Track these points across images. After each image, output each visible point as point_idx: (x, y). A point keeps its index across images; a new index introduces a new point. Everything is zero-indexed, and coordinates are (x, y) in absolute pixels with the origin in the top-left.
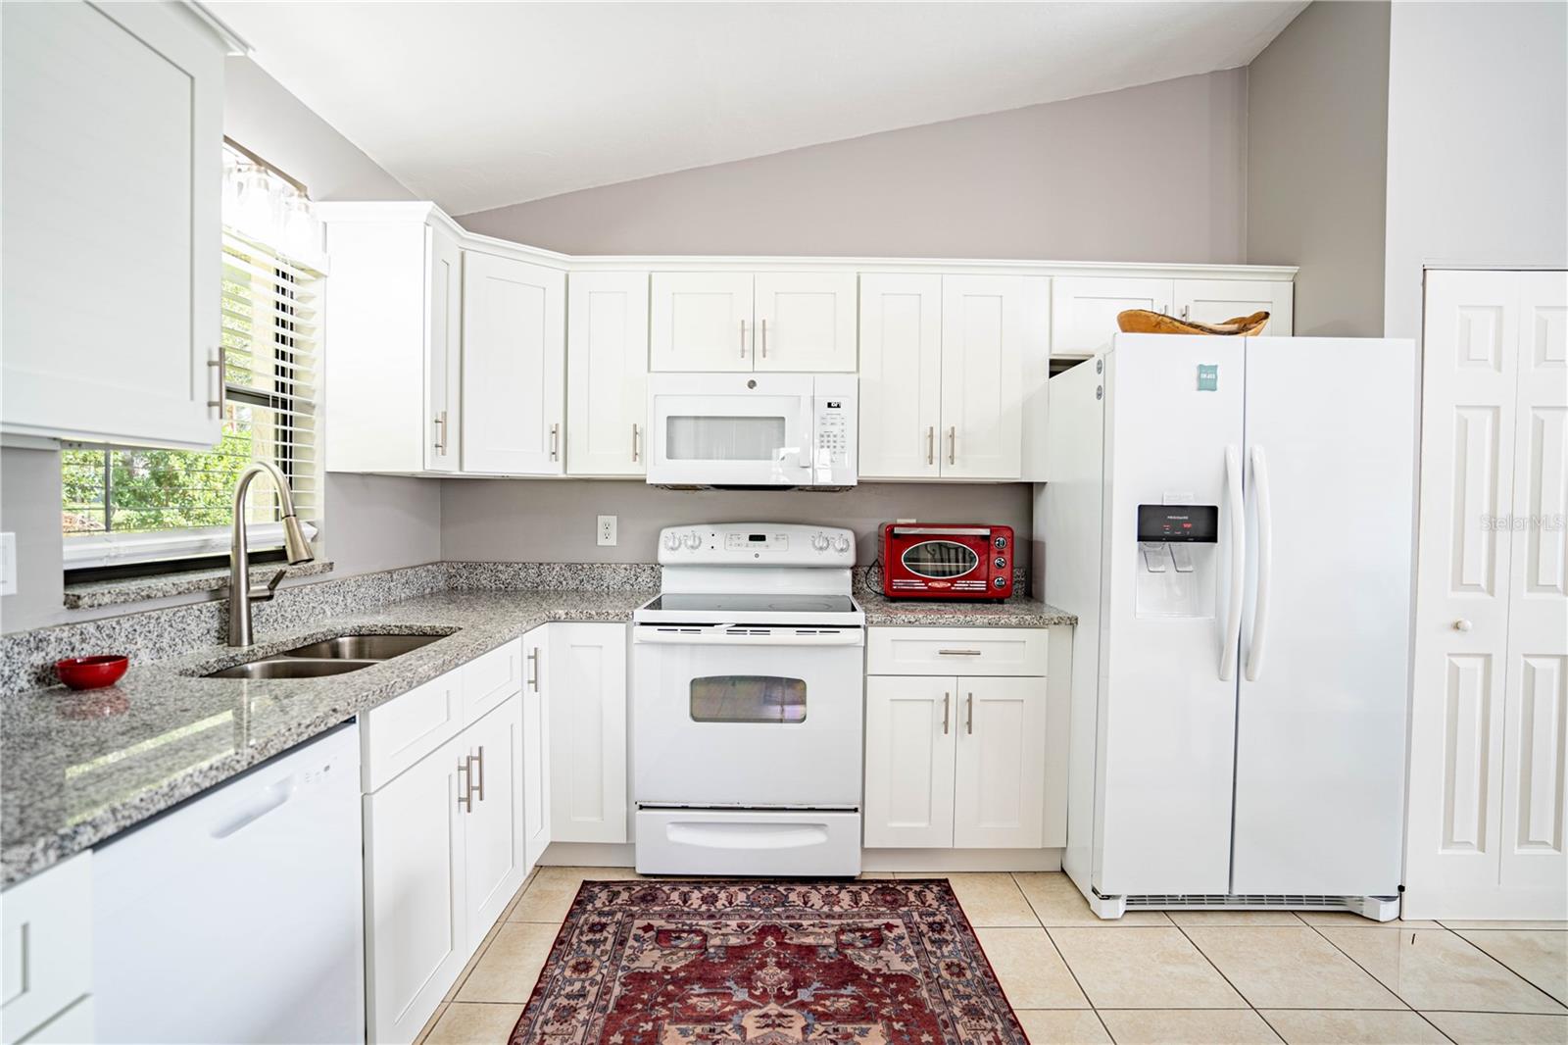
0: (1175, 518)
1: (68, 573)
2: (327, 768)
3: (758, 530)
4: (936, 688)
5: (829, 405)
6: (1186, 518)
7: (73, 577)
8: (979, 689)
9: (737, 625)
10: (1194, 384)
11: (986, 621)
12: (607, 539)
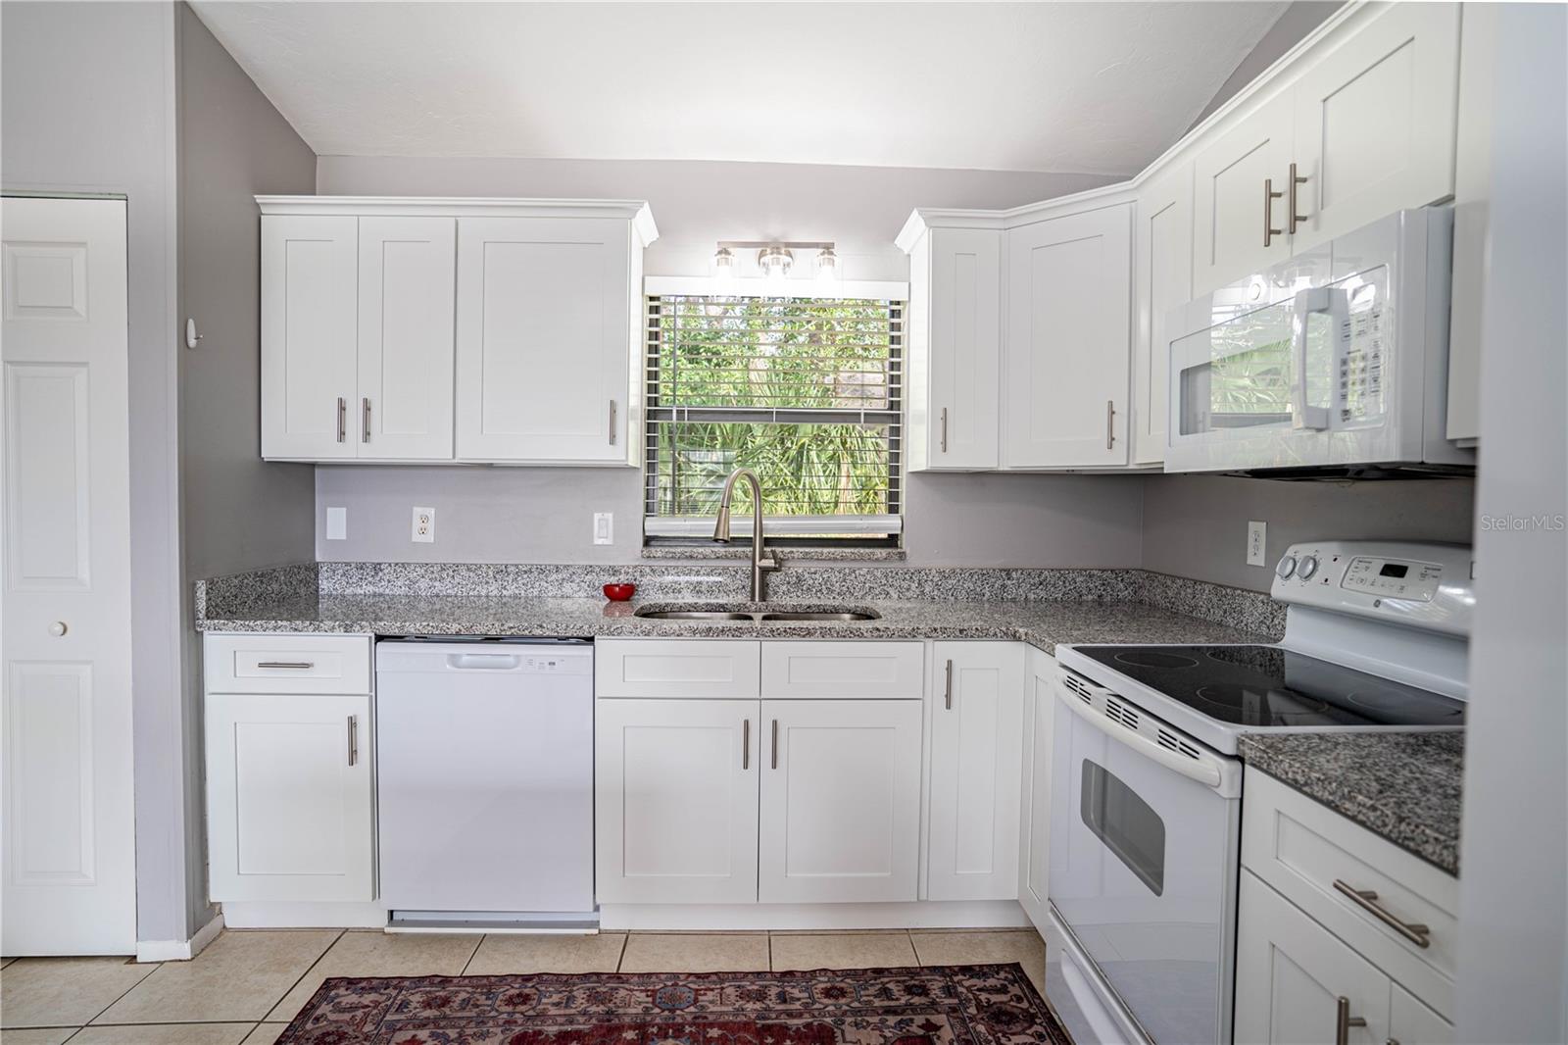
1: (647, 539)
7: (649, 541)
12: (1256, 558)
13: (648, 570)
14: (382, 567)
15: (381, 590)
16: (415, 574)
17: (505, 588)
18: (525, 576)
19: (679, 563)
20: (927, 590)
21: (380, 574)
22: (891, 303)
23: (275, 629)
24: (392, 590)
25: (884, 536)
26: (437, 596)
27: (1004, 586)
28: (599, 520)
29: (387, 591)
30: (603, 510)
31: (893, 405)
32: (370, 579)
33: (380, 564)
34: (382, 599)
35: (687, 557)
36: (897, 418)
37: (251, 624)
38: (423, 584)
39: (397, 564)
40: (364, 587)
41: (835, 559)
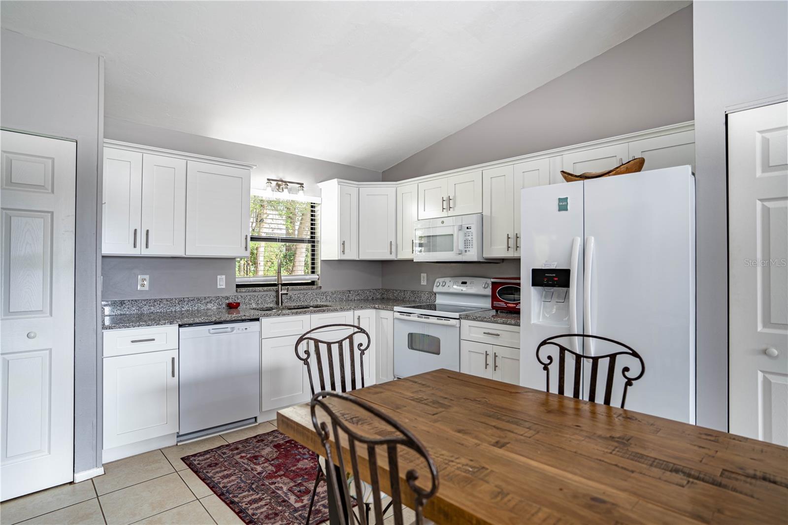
0: (549, 275)
1: (237, 285)
2: (246, 329)
3: (464, 280)
4: (483, 348)
5: (467, 228)
6: (554, 275)
7: (238, 286)
8: (500, 351)
9: (421, 315)
10: (557, 208)
11: (502, 321)
12: (424, 282)
13: (240, 297)
14: (125, 302)
15: (124, 312)
16: (141, 304)
17: (183, 307)
18: (192, 302)
19: (250, 294)
20: (328, 298)
21: (124, 305)
22: (312, 203)
23: (139, 326)
24: (130, 312)
25: (309, 281)
26: (152, 313)
27: (349, 296)
28: (220, 279)
29: (127, 313)
30: (221, 274)
31: (312, 237)
32: (118, 308)
33: (124, 301)
34: (124, 316)
35: (253, 291)
36: (314, 242)
37: (128, 325)
38: (146, 308)
39: (132, 300)
40: (115, 311)
41: (302, 290)
